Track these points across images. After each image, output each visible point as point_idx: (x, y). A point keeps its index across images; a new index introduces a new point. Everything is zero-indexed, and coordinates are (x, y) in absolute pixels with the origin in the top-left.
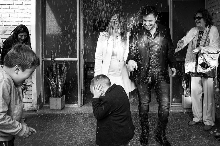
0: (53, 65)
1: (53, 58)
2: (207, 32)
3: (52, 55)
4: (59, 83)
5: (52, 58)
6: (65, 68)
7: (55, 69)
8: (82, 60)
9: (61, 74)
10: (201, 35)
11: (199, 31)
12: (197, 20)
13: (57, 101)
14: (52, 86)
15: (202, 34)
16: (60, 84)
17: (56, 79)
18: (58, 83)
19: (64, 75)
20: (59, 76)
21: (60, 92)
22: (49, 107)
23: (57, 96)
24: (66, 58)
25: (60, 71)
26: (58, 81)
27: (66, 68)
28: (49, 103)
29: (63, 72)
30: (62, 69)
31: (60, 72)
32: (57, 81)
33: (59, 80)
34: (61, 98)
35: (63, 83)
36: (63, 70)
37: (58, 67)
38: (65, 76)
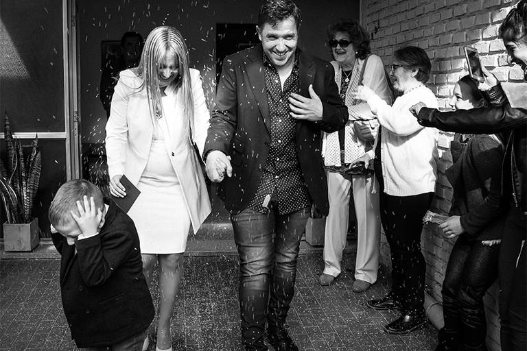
0: (8, 150)
1: (8, 133)
2: (360, 70)
3: (5, 125)
4: (24, 191)
5: (5, 132)
6: (36, 156)
7: (15, 157)
8: (76, 137)
9: (28, 169)
10: (347, 80)
11: (342, 71)
12: (338, 47)
13: (20, 230)
14: (8, 197)
15: (350, 78)
16: (27, 193)
17: (17, 180)
18: (21, 190)
19: (36, 171)
20: (23, 175)
21: (27, 212)
22: (3, 246)
23: (21, 219)
24: (38, 133)
25: (25, 162)
26: (21, 185)
27: (39, 154)
28: (3, 237)
29: (33, 164)
30: (30, 158)
31: (25, 164)
32: (18, 186)
33: (24, 183)
34: (29, 225)
35: (34, 190)
36: (32, 159)
37: (21, 153)
38: (37, 174)
